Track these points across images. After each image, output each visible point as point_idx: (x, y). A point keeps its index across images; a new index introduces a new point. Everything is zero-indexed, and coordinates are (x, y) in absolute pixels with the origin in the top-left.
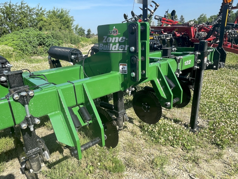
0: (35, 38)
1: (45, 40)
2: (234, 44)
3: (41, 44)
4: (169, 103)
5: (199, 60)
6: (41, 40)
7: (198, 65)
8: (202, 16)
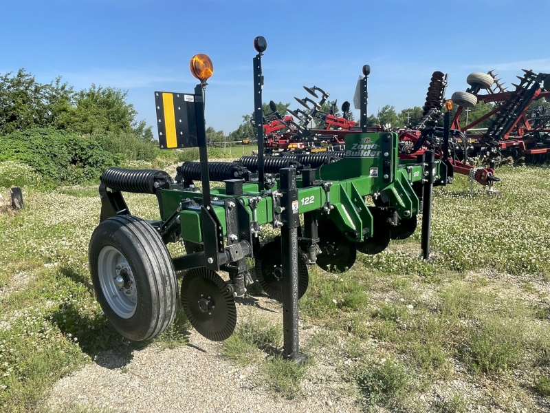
0: (62, 147)
1: (84, 152)
2: (456, 159)
3: (76, 161)
4: (408, 212)
5: (427, 172)
6: (77, 152)
7: (426, 178)
8: (386, 109)
